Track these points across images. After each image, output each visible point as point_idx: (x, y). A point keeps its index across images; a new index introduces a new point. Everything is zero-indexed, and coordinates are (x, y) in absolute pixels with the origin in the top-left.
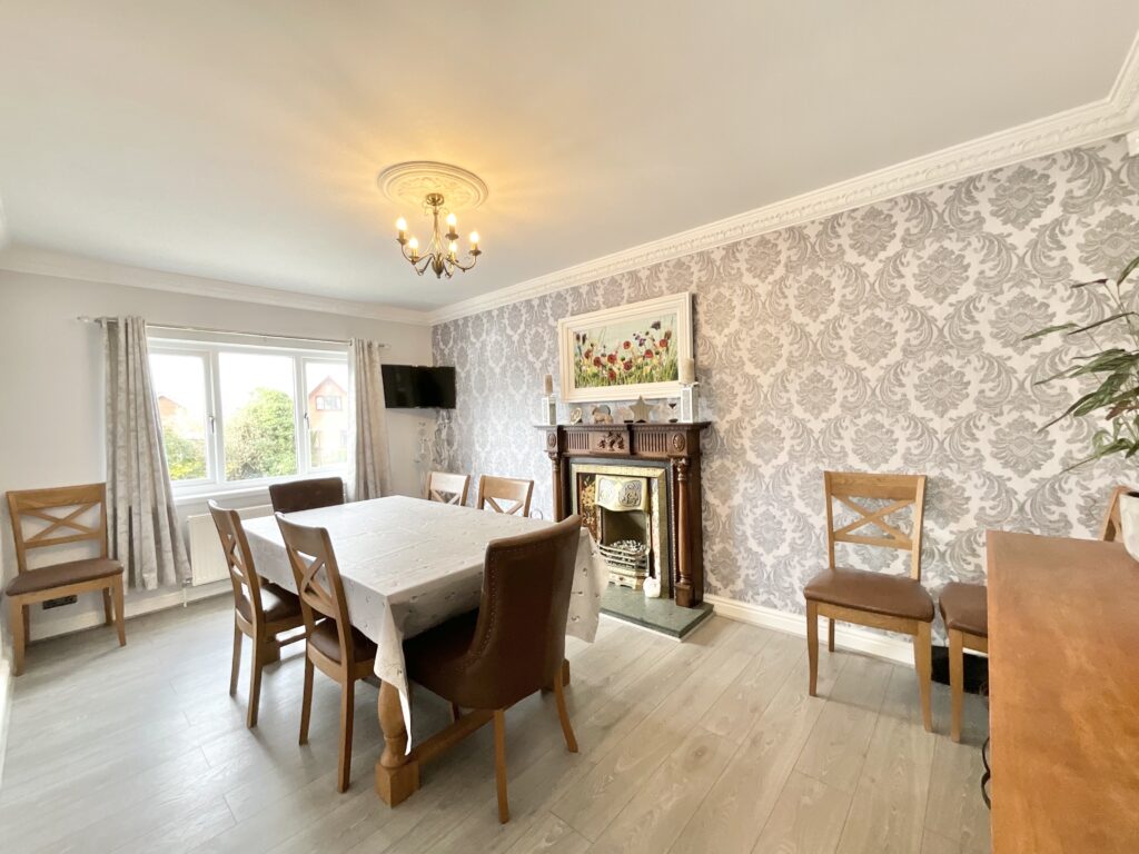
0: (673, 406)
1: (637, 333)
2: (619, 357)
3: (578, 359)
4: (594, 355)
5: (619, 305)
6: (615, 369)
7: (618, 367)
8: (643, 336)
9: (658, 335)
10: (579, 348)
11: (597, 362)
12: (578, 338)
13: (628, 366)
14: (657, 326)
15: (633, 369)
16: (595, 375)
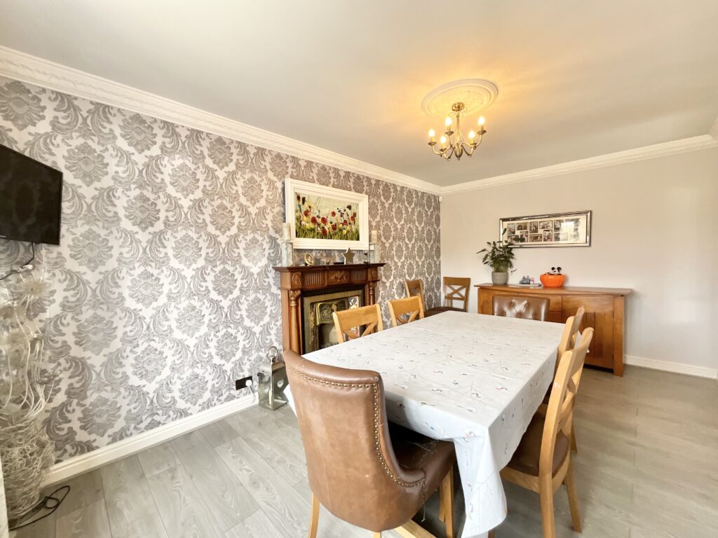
0: (366, 254)
1: (340, 208)
2: (329, 220)
3: (298, 214)
4: (312, 215)
5: (327, 185)
6: (326, 228)
7: (328, 227)
8: (342, 211)
9: (350, 213)
10: (299, 206)
11: (314, 220)
12: (298, 198)
13: (334, 227)
14: (349, 207)
15: (337, 230)
16: (312, 230)
